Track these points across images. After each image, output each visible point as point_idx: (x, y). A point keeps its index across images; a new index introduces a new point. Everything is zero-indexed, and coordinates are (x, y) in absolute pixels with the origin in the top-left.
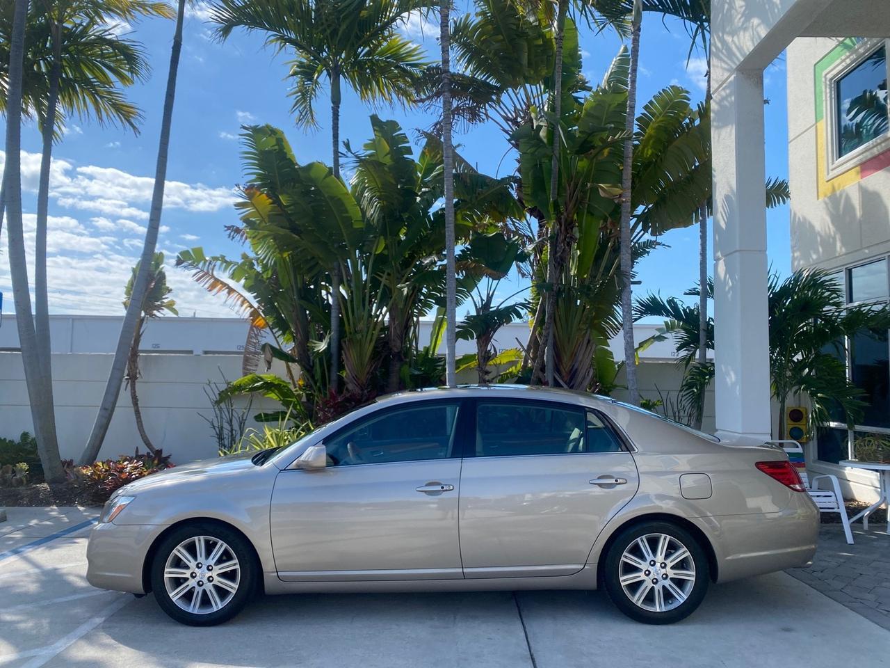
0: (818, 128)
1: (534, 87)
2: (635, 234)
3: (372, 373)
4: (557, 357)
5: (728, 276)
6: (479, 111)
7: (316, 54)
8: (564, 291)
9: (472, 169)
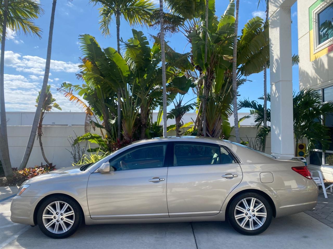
0: (311, 33)
1: (197, 19)
2: (238, 76)
3: (134, 132)
4: (208, 125)
5: (276, 91)
6: (175, 28)
7: (110, 6)
8: (210, 98)
9: (173, 51)
